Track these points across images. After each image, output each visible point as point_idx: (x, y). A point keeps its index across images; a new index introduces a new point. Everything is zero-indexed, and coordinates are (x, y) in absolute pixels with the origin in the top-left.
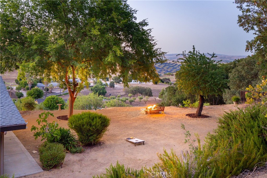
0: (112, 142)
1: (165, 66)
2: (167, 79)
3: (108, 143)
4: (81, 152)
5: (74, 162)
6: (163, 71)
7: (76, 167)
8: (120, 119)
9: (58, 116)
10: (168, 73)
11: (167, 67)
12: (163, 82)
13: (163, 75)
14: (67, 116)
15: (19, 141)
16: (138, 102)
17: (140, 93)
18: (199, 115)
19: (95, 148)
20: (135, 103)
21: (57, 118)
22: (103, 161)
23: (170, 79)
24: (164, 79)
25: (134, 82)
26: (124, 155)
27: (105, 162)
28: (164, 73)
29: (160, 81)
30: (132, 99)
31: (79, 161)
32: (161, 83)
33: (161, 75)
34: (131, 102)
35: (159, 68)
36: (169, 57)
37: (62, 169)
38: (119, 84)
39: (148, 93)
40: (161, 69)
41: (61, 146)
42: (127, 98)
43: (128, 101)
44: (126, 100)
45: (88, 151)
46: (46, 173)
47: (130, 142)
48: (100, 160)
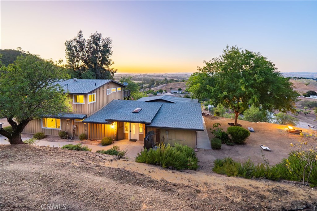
0: (251, 145)
3: (248, 144)
4: (232, 145)
5: (226, 149)
7: (226, 152)
8: (265, 132)
9: (229, 122)
14: (234, 123)
15: (207, 133)
16: (314, 114)
19: (240, 146)
20: (310, 115)
21: (228, 124)
22: (240, 153)
25: (312, 97)
26: (254, 154)
27: (242, 154)
30: (307, 111)
31: (229, 150)
34: (306, 114)
37: (220, 151)
41: (220, 141)
42: (302, 110)
43: (303, 112)
44: (301, 111)
45: (236, 146)
46: (213, 150)
47: (262, 148)
48: (240, 152)
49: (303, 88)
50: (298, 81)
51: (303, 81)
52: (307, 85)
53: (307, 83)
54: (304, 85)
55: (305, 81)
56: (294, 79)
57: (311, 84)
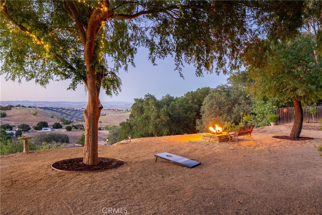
1: (76, 113)
2: (80, 125)
6: (75, 118)
10: (80, 119)
11: (78, 113)
12: (77, 129)
13: (75, 121)
17: (55, 140)
18: (296, 136)
23: (84, 125)
24: (77, 125)
25: (44, 130)
28: (76, 120)
29: (74, 127)
32: (75, 130)
33: (73, 121)
35: (70, 115)
36: (78, 105)
38: (28, 133)
39: (65, 139)
40: (72, 116)
49: (30, 119)
50: (23, 110)
51: (30, 111)
52: (35, 115)
53: (34, 112)
54: (31, 115)
55: (32, 110)
56: (18, 108)
57: (38, 114)
